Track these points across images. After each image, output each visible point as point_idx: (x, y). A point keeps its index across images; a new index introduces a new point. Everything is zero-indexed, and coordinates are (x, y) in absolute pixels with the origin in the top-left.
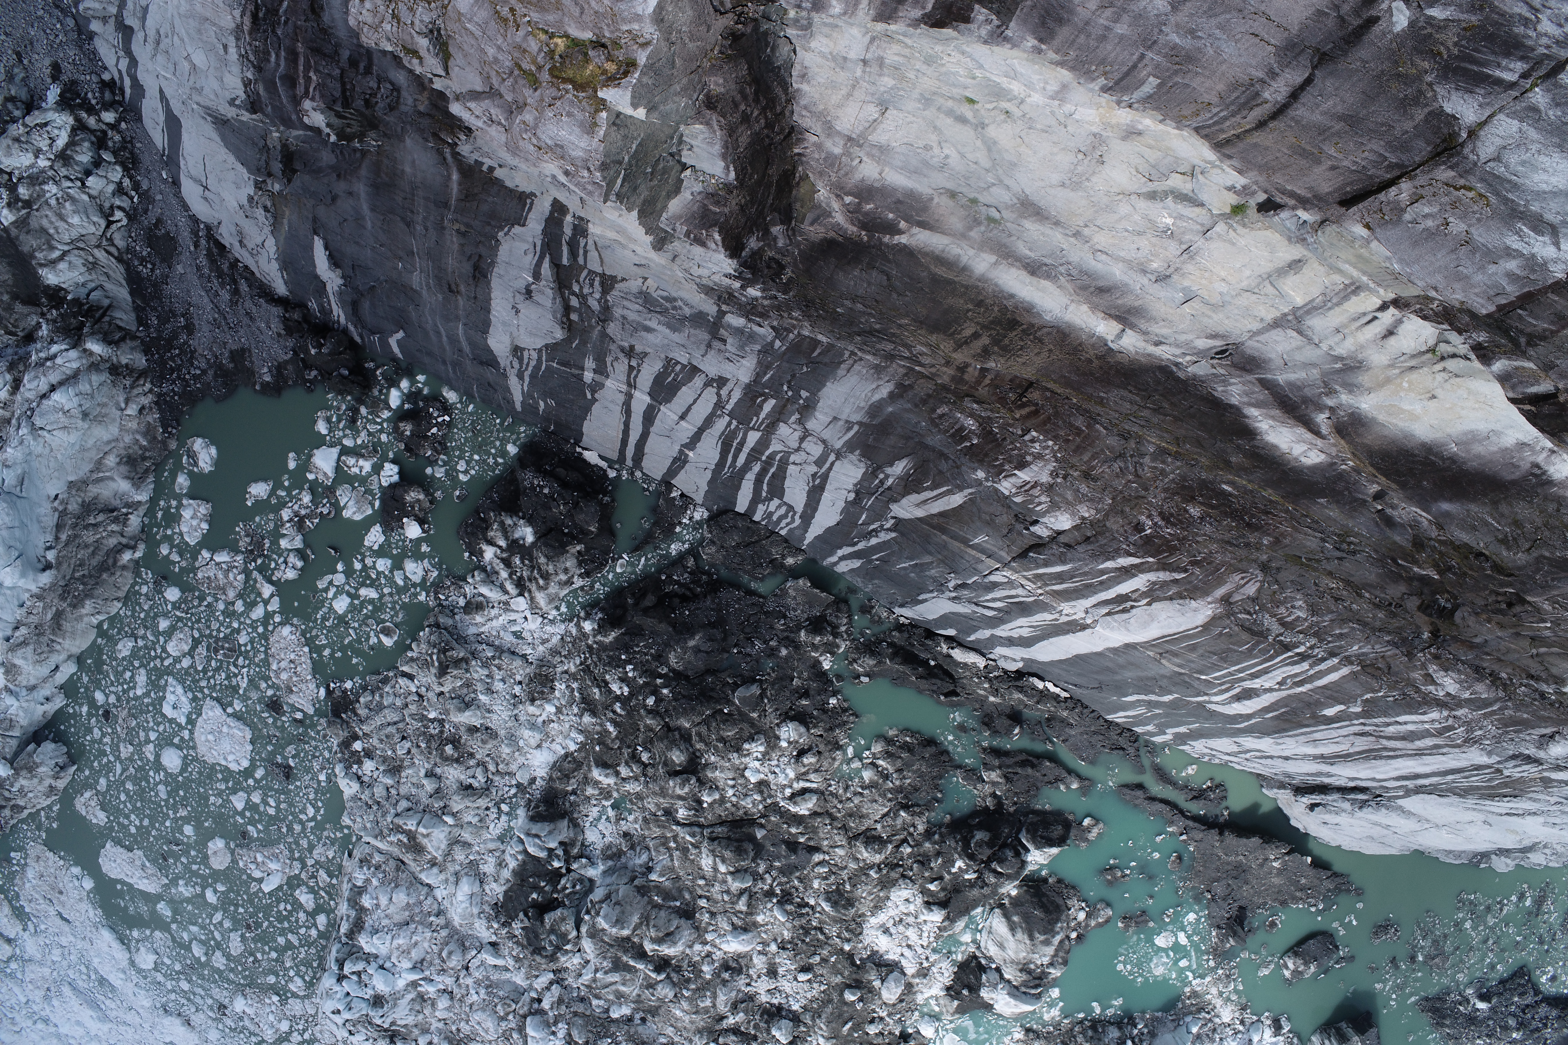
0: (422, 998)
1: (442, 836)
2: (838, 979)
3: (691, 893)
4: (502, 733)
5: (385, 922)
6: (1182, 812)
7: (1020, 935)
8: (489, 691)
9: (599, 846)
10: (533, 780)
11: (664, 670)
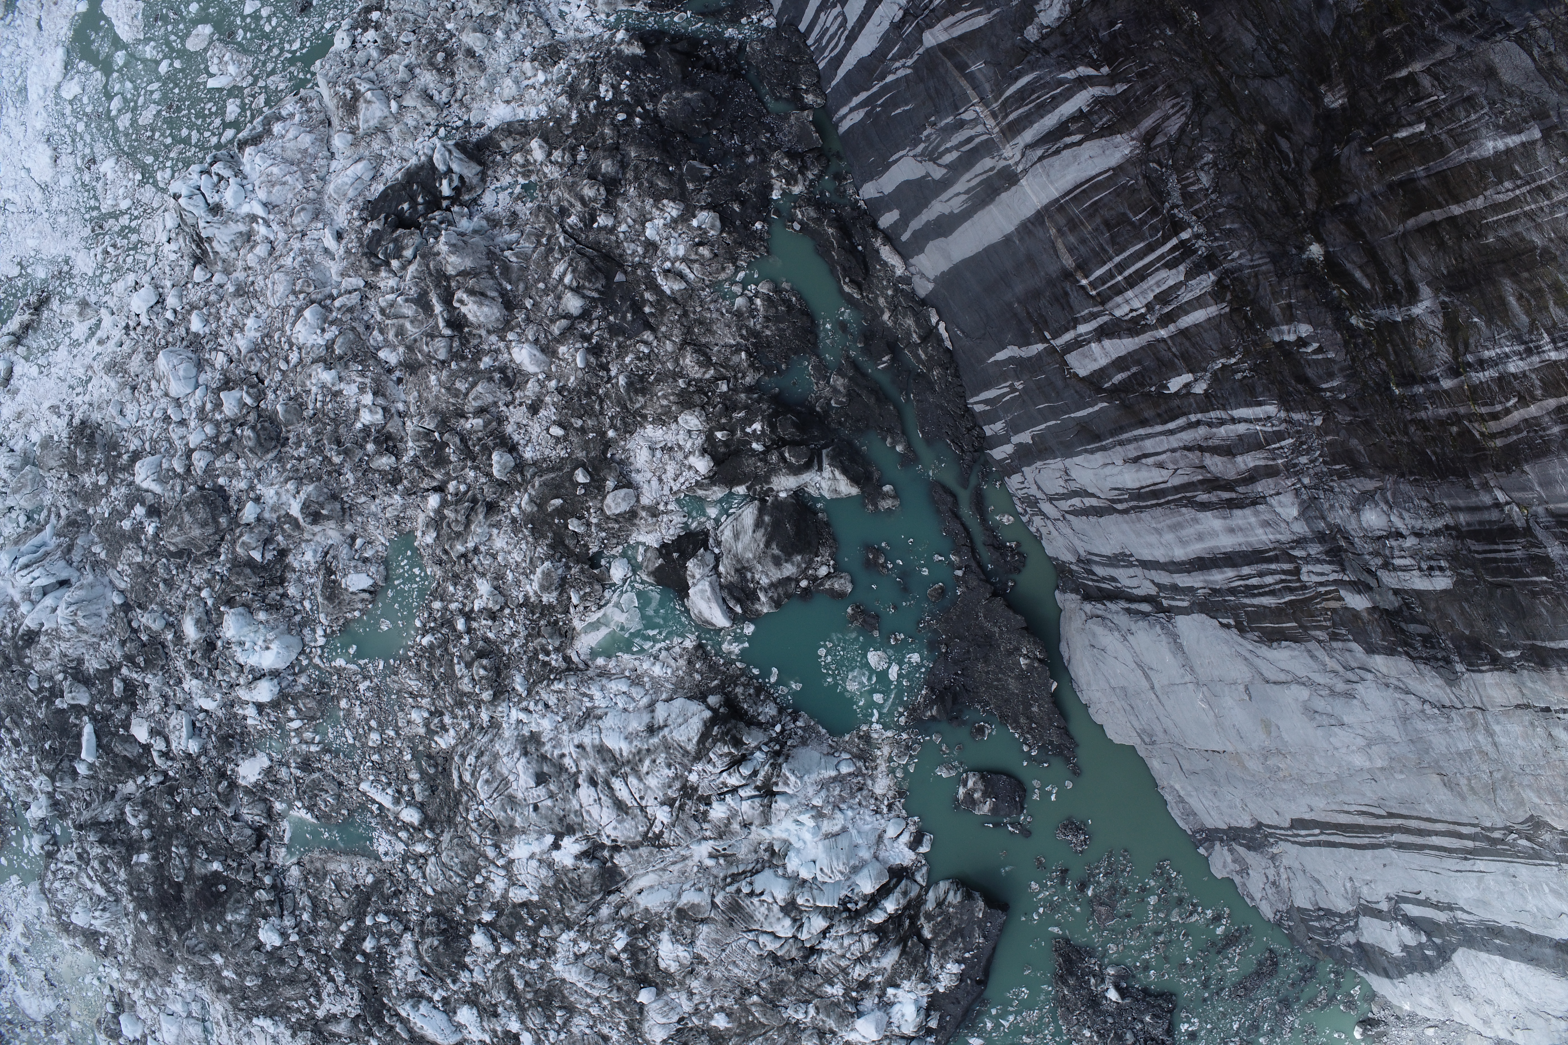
0: (248, 237)
1: (378, 114)
2: (581, 455)
3: (526, 288)
4: (490, 71)
5: (277, 150)
6: (973, 550)
7: (760, 534)
8: (508, 34)
9: (488, 209)
10: (481, 125)
11: (649, 107)
